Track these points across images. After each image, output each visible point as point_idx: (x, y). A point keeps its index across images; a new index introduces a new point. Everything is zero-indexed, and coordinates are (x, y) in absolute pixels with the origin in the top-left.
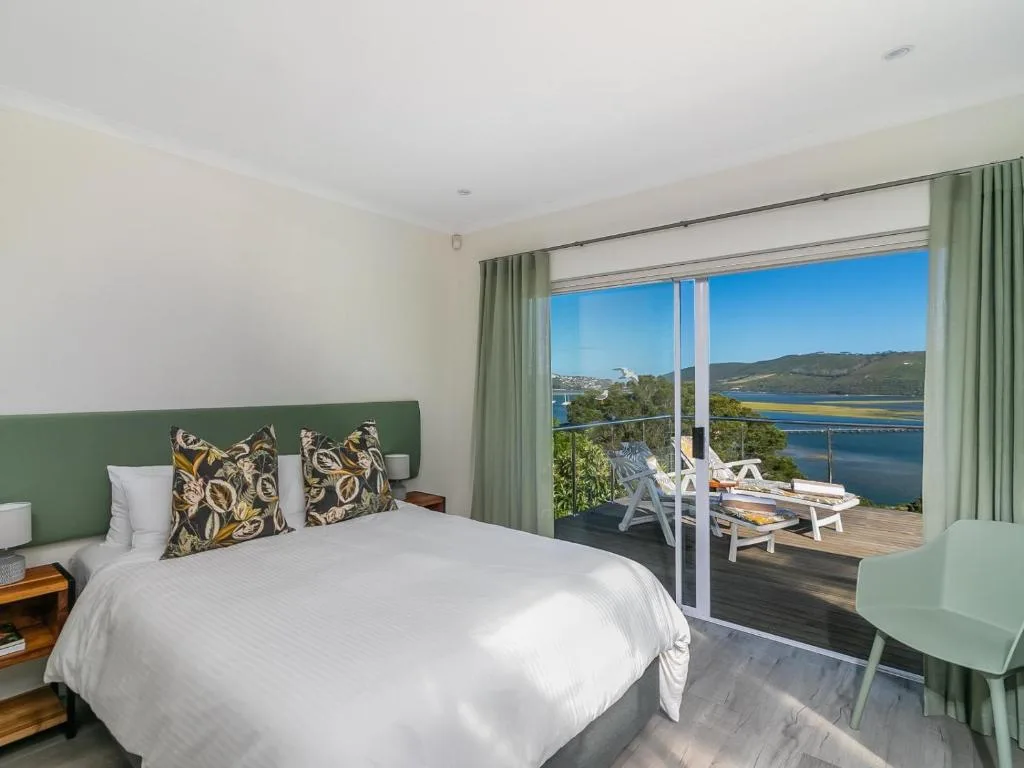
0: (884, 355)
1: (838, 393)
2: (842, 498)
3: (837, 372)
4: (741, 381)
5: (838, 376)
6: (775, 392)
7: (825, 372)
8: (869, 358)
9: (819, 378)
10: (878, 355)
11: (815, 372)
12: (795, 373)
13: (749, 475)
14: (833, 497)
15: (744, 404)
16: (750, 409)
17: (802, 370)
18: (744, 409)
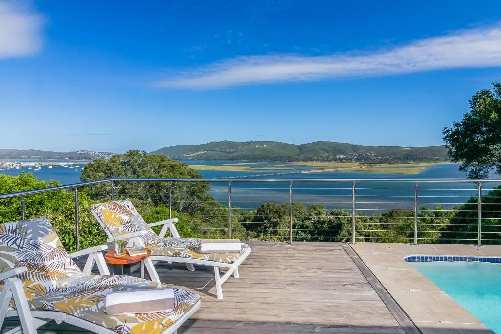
0: (249, 143)
1: (232, 160)
2: (239, 252)
3: (232, 150)
4: (192, 155)
5: (232, 152)
6: (207, 160)
7: (228, 150)
8: (244, 144)
9: (225, 153)
10: (247, 142)
11: (224, 150)
12: (215, 151)
13: (169, 234)
14: (233, 252)
15: (190, 167)
16: (193, 170)
17: (218, 149)
18: (190, 169)
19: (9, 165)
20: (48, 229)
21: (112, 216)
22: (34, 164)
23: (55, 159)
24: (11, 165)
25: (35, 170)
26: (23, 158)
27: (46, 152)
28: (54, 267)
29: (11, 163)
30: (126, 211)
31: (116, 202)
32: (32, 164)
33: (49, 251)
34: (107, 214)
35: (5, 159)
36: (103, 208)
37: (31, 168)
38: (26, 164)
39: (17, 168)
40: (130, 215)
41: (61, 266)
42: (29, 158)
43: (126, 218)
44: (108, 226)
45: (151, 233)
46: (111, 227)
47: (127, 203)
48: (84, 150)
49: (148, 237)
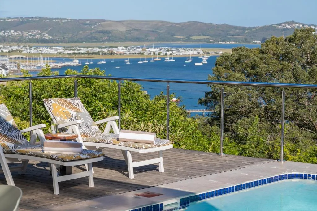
19: (154, 53)
20: (6, 113)
21: (61, 110)
22: (195, 52)
23: (235, 41)
24: (157, 53)
25: (196, 64)
26: (178, 40)
27: (218, 26)
28: (12, 137)
29: (157, 50)
30: (74, 107)
31: (66, 99)
32: (193, 52)
33: (8, 127)
34: (56, 107)
35: (147, 40)
36: (53, 102)
37: (190, 61)
38: (182, 53)
39: (167, 60)
40: (78, 111)
41: (16, 137)
42: (188, 39)
43: (73, 113)
44: (56, 117)
45: (95, 129)
46: (58, 118)
47: (77, 101)
48: (293, 22)
49: (91, 131)
